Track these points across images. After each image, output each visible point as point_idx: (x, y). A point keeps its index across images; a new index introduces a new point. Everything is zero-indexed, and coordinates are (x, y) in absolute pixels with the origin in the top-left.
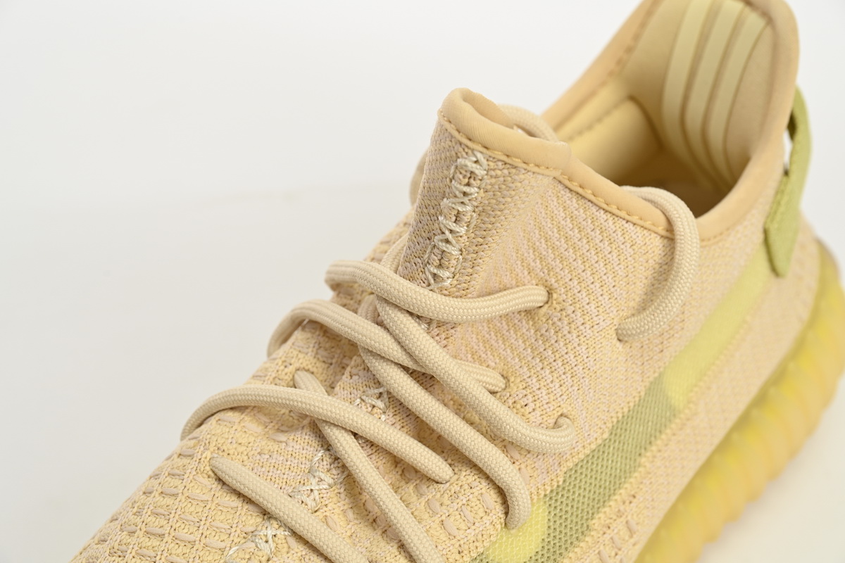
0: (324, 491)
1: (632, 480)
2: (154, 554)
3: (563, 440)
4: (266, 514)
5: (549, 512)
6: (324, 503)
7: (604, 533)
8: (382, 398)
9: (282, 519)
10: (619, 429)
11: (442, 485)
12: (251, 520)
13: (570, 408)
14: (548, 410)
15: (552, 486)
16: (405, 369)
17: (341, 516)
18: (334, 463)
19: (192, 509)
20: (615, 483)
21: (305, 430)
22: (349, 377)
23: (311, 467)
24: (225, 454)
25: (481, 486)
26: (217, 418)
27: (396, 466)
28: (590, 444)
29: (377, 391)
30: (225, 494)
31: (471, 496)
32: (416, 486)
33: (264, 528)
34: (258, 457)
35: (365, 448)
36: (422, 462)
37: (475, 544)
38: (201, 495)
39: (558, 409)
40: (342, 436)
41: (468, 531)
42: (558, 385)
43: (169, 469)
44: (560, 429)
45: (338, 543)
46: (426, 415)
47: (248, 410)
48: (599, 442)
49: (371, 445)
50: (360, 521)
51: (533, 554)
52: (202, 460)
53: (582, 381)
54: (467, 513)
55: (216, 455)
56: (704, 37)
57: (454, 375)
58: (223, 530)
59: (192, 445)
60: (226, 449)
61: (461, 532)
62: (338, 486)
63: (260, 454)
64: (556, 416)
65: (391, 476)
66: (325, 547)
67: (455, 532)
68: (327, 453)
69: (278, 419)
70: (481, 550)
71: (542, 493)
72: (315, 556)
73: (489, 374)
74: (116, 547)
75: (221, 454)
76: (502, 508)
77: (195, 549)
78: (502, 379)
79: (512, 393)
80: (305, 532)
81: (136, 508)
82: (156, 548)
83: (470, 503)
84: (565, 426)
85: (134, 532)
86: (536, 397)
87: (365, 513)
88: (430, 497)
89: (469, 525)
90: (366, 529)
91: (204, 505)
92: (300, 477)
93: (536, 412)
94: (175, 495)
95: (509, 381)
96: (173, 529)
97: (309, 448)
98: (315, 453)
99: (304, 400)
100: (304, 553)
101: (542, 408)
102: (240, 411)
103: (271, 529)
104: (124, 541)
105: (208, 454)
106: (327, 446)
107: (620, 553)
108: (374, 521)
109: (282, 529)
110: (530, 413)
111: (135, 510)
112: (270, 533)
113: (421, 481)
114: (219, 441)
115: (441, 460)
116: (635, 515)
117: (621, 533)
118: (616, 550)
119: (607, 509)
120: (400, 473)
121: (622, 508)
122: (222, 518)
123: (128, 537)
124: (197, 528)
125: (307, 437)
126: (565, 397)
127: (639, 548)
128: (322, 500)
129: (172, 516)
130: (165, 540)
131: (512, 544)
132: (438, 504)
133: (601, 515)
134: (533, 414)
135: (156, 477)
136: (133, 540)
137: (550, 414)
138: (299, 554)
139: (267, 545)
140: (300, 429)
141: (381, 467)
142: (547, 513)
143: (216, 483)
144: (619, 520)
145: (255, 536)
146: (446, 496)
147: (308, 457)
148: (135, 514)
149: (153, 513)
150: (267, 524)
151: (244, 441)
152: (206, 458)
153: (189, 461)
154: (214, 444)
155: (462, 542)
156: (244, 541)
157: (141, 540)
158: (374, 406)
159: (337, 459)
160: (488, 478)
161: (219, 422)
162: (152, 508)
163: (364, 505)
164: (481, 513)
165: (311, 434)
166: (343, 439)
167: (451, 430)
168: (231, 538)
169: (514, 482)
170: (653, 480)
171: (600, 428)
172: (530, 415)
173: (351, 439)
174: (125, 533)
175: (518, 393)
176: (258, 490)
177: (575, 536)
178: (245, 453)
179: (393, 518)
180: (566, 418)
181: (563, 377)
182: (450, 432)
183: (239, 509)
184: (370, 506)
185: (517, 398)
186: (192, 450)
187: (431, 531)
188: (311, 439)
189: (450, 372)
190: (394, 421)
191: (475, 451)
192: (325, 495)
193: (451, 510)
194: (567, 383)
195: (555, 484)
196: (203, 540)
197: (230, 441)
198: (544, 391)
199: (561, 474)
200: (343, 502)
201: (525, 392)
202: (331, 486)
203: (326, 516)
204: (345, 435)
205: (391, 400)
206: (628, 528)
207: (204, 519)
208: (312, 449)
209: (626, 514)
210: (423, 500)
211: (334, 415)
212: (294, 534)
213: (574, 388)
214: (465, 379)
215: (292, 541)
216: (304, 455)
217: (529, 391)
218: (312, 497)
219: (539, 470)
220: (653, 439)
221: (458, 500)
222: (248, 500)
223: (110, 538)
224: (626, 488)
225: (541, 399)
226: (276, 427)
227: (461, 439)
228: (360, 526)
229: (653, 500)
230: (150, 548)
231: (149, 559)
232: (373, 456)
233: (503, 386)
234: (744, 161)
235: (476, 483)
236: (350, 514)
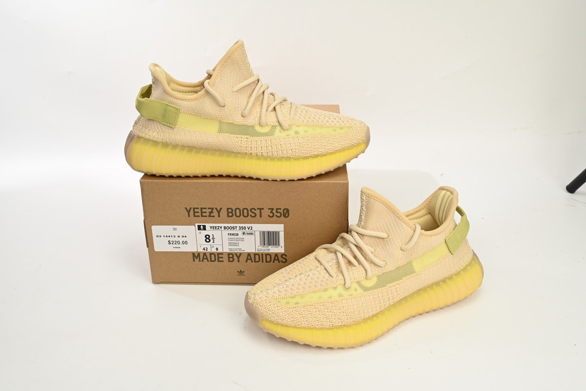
1: (400, 281)
4: (321, 264)
5: (377, 280)
7: (389, 288)
8: (349, 249)
9: (324, 266)
10: (398, 269)
11: (356, 267)
12: (319, 265)
13: (386, 260)
16: (355, 245)
17: (334, 268)
20: (395, 280)
23: (333, 259)
25: (362, 269)
28: (390, 269)
30: (315, 260)
32: (350, 265)
36: (353, 262)
37: (358, 278)
42: (384, 255)
45: (332, 272)
48: (392, 270)
49: (344, 256)
51: (372, 285)
56: (443, 200)
60: (319, 253)
61: (356, 276)
65: (346, 262)
66: (329, 272)
68: (336, 256)
70: (359, 280)
71: (376, 275)
78: (374, 250)
80: (327, 269)
83: (359, 271)
89: (358, 275)
92: (330, 260)
98: (334, 256)
103: (321, 267)
107: (393, 294)
113: (352, 265)
115: (357, 262)
116: (399, 288)
117: (394, 290)
119: (392, 284)
121: (395, 285)
126: (385, 257)
127: (399, 296)
131: (366, 282)
132: (353, 270)
133: (390, 285)
138: (324, 272)
139: (319, 269)
141: (344, 260)
144: (394, 287)
145: (318, 267)
146: (355, 269)
147: (332, 257)
155: (355, 278)
156: (315, 267)
159: (337, 258)
160: (363, 267)
169: (369, 271)
171: (393, 267)
177: (382, 286)
178: (322, 255)
179: (343, 271)
183: (317, 262)
185: (376, 254)
192: (333, 264)
193: (355, 271)
195: (380, 274)
198: (381, 255)
199: (382, 273)
200: (336, 266)
203: (332, 267)
205: (351, 250)
206: (396, 290)
209: (396, 287)
210: (351, 268)
212: (325, 268)
213: (388, 256)
215: (324, 270)
217: (378, 254)
218: (331, 263)
219: (376, 270)
220: (407, 275)
221: (357, 270)
222: (319, 262)
224: (398, 282)
226: (330, 252)
228: (337, 270)
232: (344, 258)
233: (374, 252)
234: (442, 223)
236: (336, 268)
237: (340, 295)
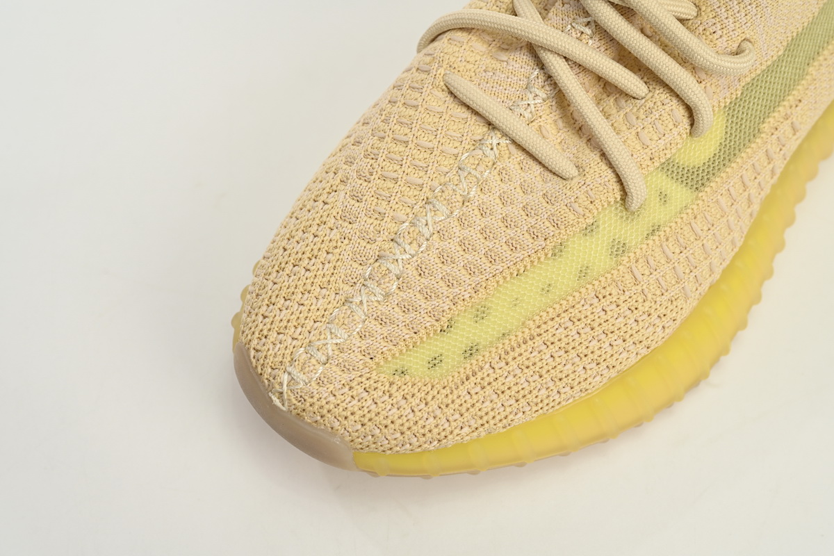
0: (539, 105)
1: (799, 87)
2: (400, 158)
3: (745, 65)
4: (491, 125)
5: (727, 120)
6: (539, 115)
7: (772, 134)
8: (590, 26)
9: (504, 131)
10: (792, 46)
11: (639, 101)
12: (480, 130)
13: (752, 34)
14: (733, 36)
15: (731, 99)
17: (552, 126)
18: (547, 80)
19: (430, 120)
20: (785, 91)
21: (523, 51)
22: (562, 5)
23: (528, 84)
24: (456, 71)
25: (672, 103)
26: (448, 37)
27: (599, 81)
28: (767, 61)
29: (586, 20)
30: (457, 106)
31: (663, 112)
32: (616, 100)
33: (490, 138)
34: (484, 74)
35: (574, 68)
36: (623, 82)
37: (664, 152)
38: (436, 107)
39: (741, 35)
40: (555, 60)
41: (659, 141)
42: (744, 14)
43: (409, 82)
44: (742, 55)
45: (551, 152)
46: (628, 44)
47: (474, 31)
48: (775, 58)
49: (579, 67)
50: (568, 129)
51: (712, 155)
52: (437, 76)
53: (765, 10)
54: (659, 126)
55: (448, 72)
57: (654, 13)
58: (456, 139)
59: (428, 62)
60: (456, 67)
61: (654, 142)
62: (551, 100)
63: (485, 71)
64: (739, 41)
65: (594, 89)
66: (540, 155)
67: (649, 143)
68: (542, 71)
69: (499, 37)
70: (668, 156)
71: (723, 105)
72: (531, 160)
73: (683, 5)
74: (370, 150)
75: (453, 71)
76: (688, 121)
77: (434, 154)
78: (694, 8)
79: (703, 21)
80: (524, 143)
81: (383, 116)
82: (402, 154)
83: (661, 117)
84: (747, 51)
85: (384, 138)
86: (724, 25)
87: (572, 121)
88: (628, 110)
89: (660, 136)
90: (573, 137)
91: (439, 116)
92: (518, 92)
93: (723, 38)
94: (416, 107)
95: (700, 9)
96: (415, 137)
97: (526, 66)
98: (531, 71)
99: (523, 29)
100: (522, 158)
101: (728, 35)
102: (467, 32)
103: (495, 139)
104: (376, 145)
105: (442, 71)
106: (541, 65)
107: (784, 148)
108: (580, 128)
109: (504, 138)
110: (717, 39)
111: (383, 117)
112: (495, 142)
113: (620, 95)
114: (450, 60)
115: (639, 80)
116: (800, 116)
117: (787, 133)
118: (781, 146)
119: (776, 114)
120: (602, 86)
121: (789, 112)
122: (455, 127)
123: (378, 142)
124: (434, 137)
125: (525, 57)
126: (749, 24)
127: (799, 142)
128: (537, 112)
129: (414, 125)
130: (409, 147)
131: (695, 148)
132: (634, 118)
133: (771, 120)
134: (720, 40)
135: (399, 88)
136: (383, 145)
137: (734, 39)
138: (518, 159)
139: (492, 152)
140: (519, 49)
141: (587, 83)
142: (725, 121)
143: (449, 96)
144: (786, 122)
145: (483, 144)
146: (642, 111)
147: (525, 75)
148: (382, 121)
149: (398, 122)
150: (492, 134)
151: (472, 60)
152: (440, 74)
153: (426, 76)
154: (447, 62)
155: (653, 151)
156: (473, 148)
157: (390, 146)
158: (582, 33)
159: (550, 77)
160: (678, 96)
161: (450, 41)
162: (397, 117)
163: (572, 114)
164: (670, 126)
165: (528, 54)
166: (556, 62)
167: (649, 57)
168: (463, 146)
169: (700, 102)
170: (817, 85)
171: (777, 47)
172: (717, 41)
173: (562, 62)
174: (376, 138)
175: (708, 21)
176: (485, 105)
177: (747, 139)
178: (473, 70)
179: (597, 132)
180: (748, 43)
181: (749, 7)
182: (648, 59)
183: (469, 119)
184: (576, 115)
185: (707, 26)
186: (428, 66)
187: (628, 142)
188: (528, 59)
189: (652, 10)
190: (599, 45)
191: (669, 75)
192: (540, 109)
193: (646, 123)
194: (751, 13)
195: (734, 97)
196: (440, 148)
197: (460, 59)
198: (731, 20)
199: (740, 88)
200: (554, 114)
201: (714, 21)
202: (544, 100)
203: (540, 126)
204: (558, 58)
205: (598, 27)
206: (792, 127)
207: (440, 129)
208: (529, 67)
209: (792, 116)
210: (622, 113)
211: (549, 43)
212: (514, 142)
213: (757, 16)
214: (664, 17)
215: (513, 148)
216: (522, 73)
217: (718, 20)
218: (529, 110)
219: (722, 87)
220: (821, 50)
221: (652, 115)
222: (476, 113)
223: (363, 141)
224: (794, 95)
225: (728, 27)
226: (498, 45)
227: (657, 65)
228: (569, 133)
229: (816, 102)
230: (397, 153)
231: (396, 162)
232: (581, 74)
233: (695, 14)
235: (668, 101)
236: (560, 124)
237: (618, 249)
